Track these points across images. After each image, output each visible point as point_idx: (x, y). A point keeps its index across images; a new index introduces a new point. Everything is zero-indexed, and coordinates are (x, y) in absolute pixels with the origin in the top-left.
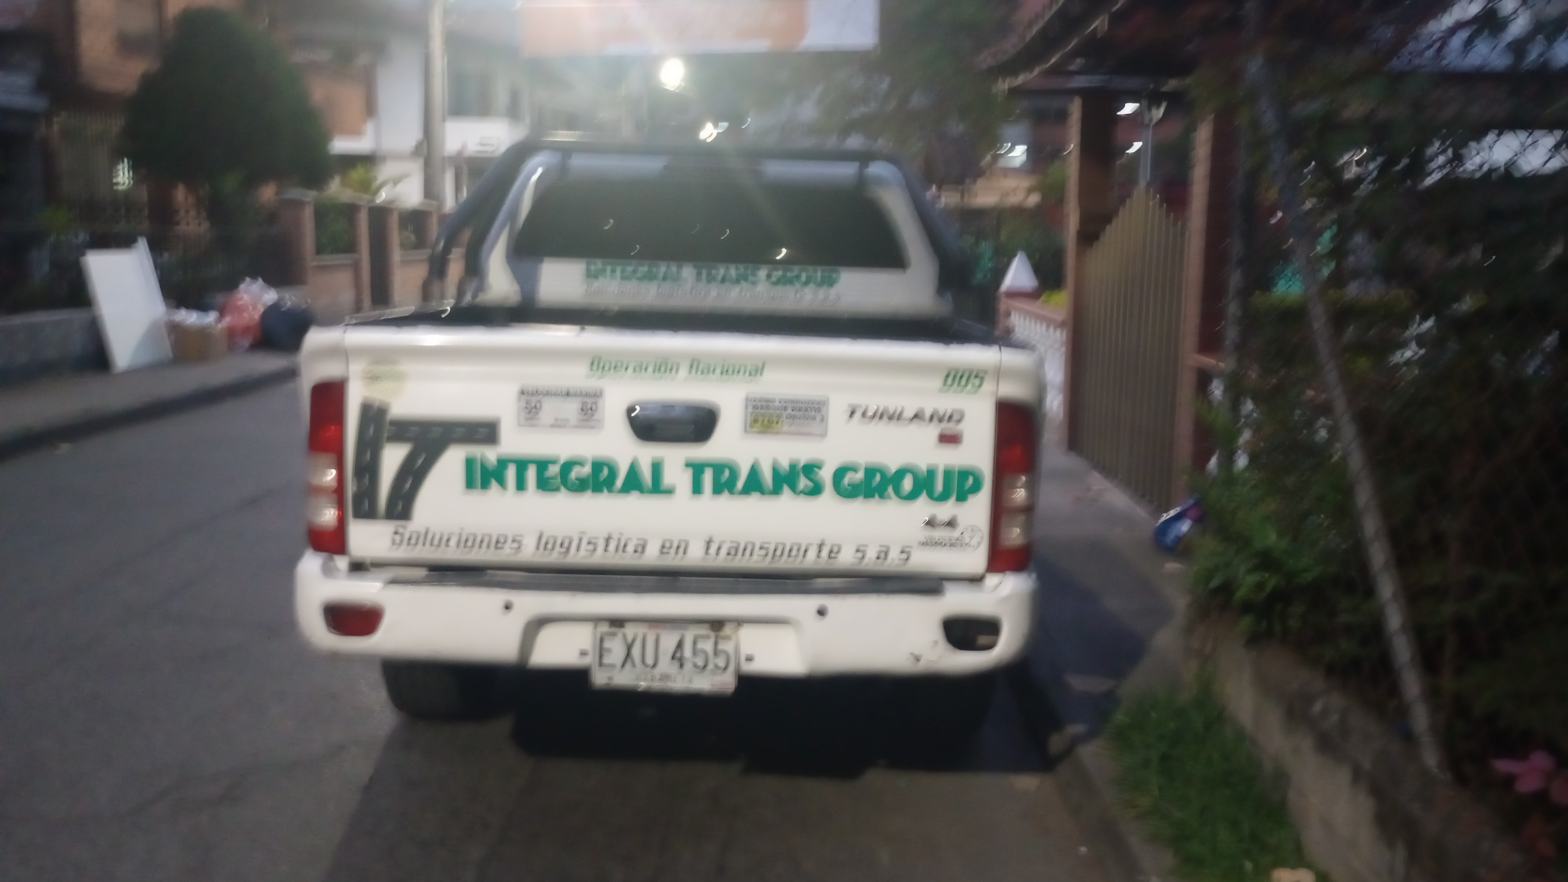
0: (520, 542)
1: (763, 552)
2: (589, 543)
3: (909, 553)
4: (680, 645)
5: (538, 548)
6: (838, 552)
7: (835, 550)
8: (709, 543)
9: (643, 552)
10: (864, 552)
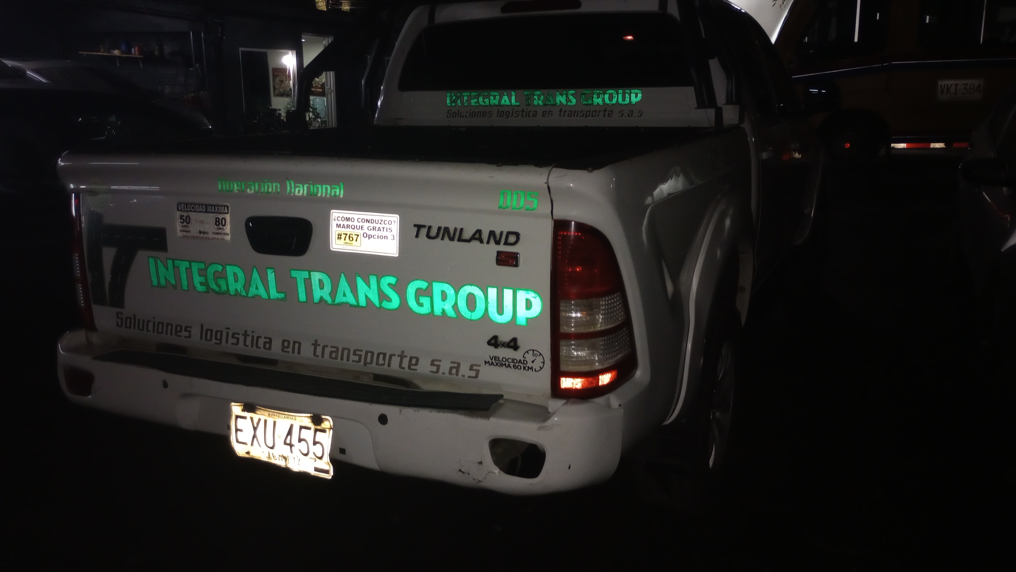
0: (190, 332)
1: (356, 358)
2: (233, 337)
3: (478, 372)
4: (290, 433)
5: (201, 338)
6: (417, 364)
7: (414, 361)
8: (315, 345)
9: (270, 348)
10: (438, 367)
